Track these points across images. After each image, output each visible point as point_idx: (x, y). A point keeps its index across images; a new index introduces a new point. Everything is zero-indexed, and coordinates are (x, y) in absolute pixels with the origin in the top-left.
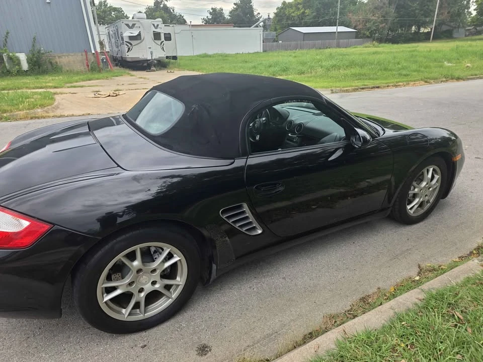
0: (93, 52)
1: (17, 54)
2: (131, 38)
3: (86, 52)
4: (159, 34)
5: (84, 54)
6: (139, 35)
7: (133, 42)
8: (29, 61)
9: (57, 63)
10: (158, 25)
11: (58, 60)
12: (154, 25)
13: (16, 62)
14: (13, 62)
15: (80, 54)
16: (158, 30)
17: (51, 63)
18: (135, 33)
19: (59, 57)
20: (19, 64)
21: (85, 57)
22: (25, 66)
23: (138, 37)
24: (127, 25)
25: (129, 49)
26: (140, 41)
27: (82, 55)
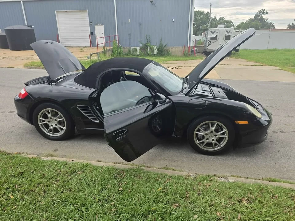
0: (188, 46)
1: (154, 47)
2: (212, 39)
3: (185, 46)
4: (230, 36)
5: (183, 47)
6: (216, 37)
7: (212, 41)
8: (158, 49)
9: (170, 51)
10: (230, 31)
11: (170, 50)
12: (227, 31)
13: (152, 50)
14: (151, 50)
15: (182, 47)
16: (229, 34)
17: (167, 51)
18: (214, 35)
19: (172, 48)
20: (153, 51)
21: (183, 49)
22: (155, 52)
23: (215, 38)
24: (211, 32)
25: (209, 45)
26: (216, 40)
27: (182, 48)
